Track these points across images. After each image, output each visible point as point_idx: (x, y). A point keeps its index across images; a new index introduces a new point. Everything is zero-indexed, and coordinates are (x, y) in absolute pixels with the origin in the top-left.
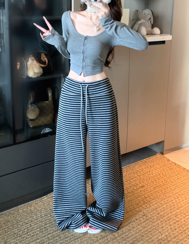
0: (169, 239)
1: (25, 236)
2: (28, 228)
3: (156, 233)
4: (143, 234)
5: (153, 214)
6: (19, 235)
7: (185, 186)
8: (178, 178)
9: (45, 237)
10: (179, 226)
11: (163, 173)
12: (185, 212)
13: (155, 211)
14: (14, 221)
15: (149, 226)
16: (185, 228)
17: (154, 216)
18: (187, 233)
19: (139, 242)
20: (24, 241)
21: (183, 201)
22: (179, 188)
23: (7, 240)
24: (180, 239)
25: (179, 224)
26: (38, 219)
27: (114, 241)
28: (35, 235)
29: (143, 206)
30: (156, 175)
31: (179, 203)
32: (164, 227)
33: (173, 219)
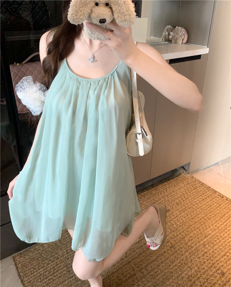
0: (199, 275)
1: (52, 277)
2: (54, 267)
3: (185, 268)
4: (172, 271)
5: (181, 244)
6: (46, 276)
8: (203, 198)
9: (72, 277)
10: (208, 258)
11: (187, 194)
12: (213, 241)
13: (182, 241)
14: (39, 259)
15: (177, 260)
16: (214, 260)
17: (182, 247)
18: (217, 267)
19: (169, 280)
20: (51, 283)
21: (210, 227)
23: (33, 283)
24: (210, 274)
25: (207, 256)
26: (65, 255)
28: (61, 275)
29: (171, 235)
30: (180, 196)
31: (205, 230)
32: (193, 261)
33: (201, 251)
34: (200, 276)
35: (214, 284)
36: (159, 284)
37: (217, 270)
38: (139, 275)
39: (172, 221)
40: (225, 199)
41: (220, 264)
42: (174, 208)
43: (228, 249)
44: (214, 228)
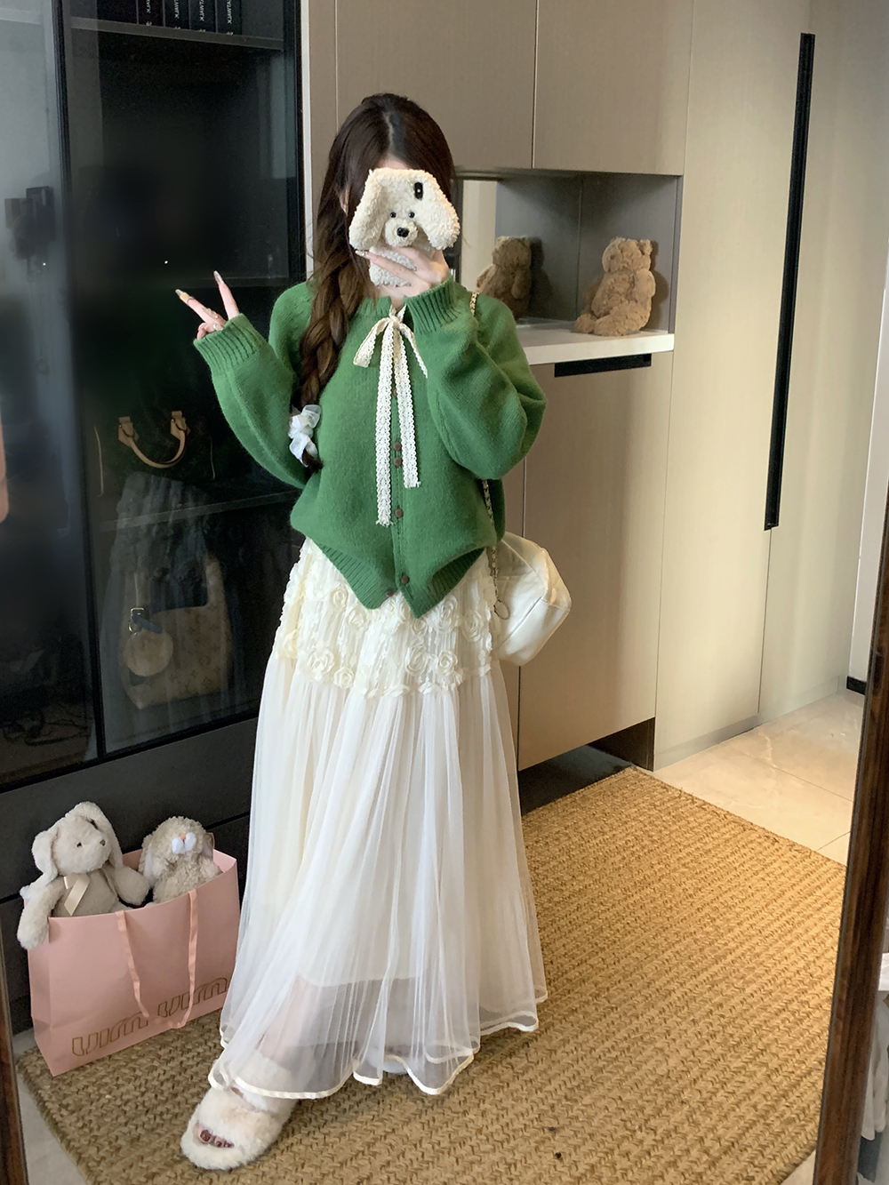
0: (695, 1072)
2: (174, 1076)
4: (601, 1064)
5: (631, 985)
7: (733, 877)
8: (705, 848)
10: (726, 1020)
11: (651, 836)
12: (742, 970)
13: (634, 976)
15: (619, 1031)
16: (747, 1026)
17: (633, 992)
18: (756, 1045)
19: (589, 1092)
21: (732, 930)
22: (712, 885)
24: (732, 1067)
25: (723, 1016)
27: (499, 1096)
29: (593, 961)
30: (626, 843)
31: (717, 941)
32: (673, 1032)
33: (701, 1001)
34: (698, 1074)
35: (747, 1094)
36: (556, 1107)
38: (486, 1081)
39: (596, 921)
41: (767, 1035)
42: (602, 881)
43: (796, 990)
44: (746, 933)
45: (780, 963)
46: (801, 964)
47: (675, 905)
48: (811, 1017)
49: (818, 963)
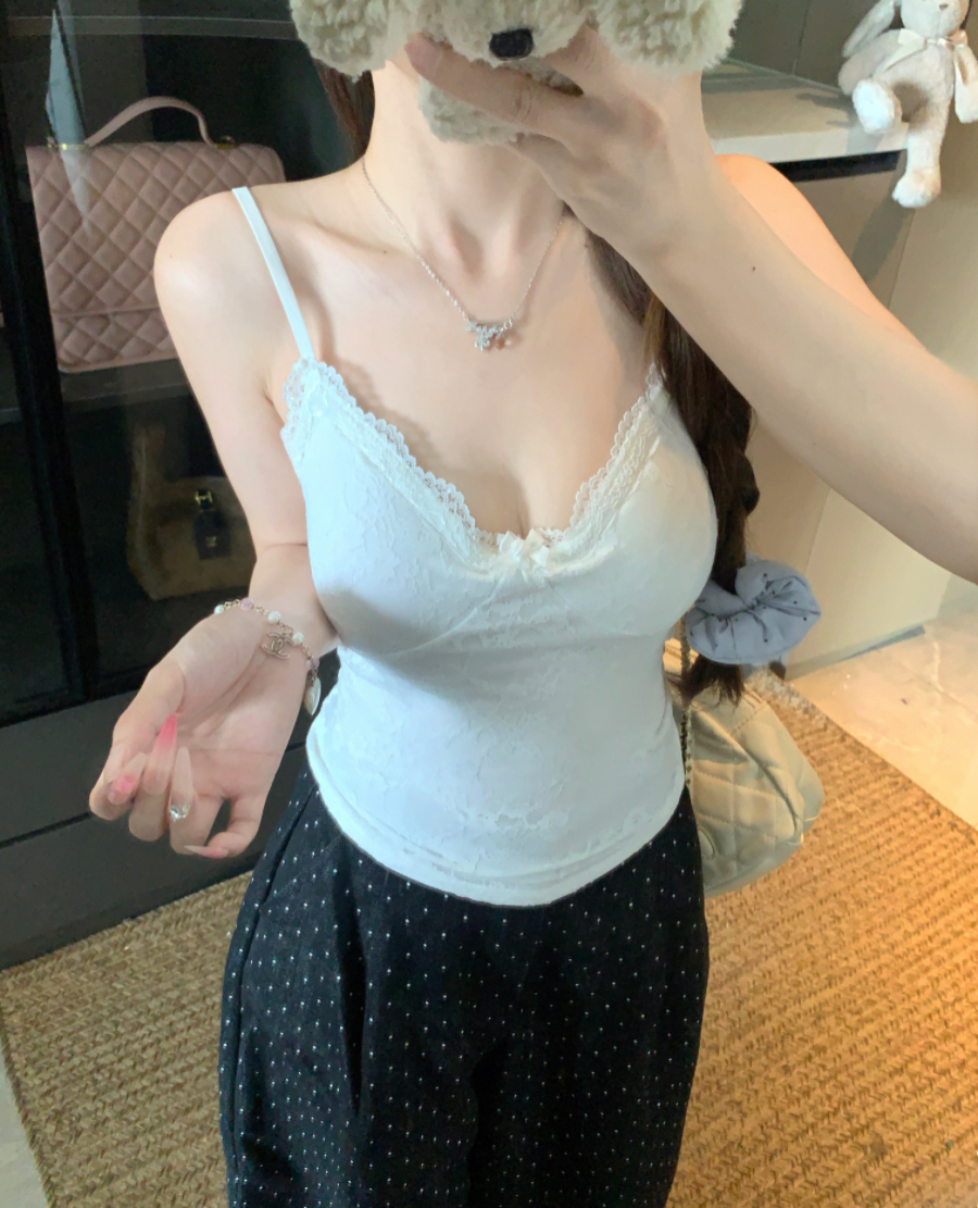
0: (773, 1144)
1: (145, 1082)
2: (159, 1041)
3: (716, 1106)
6: (119, 1078)
10: (827, 1074)
12: (859, 1002)
14: (100, 1002)
17: (719, 1013)
18: (858, 1116)
20: (138, 1109)
21: (858, 939)
25: (824, 1067)
26: (211, 995)
28: (186, 1080)
31: (836, 951)
32: (756, 1079)
33: (801, 1039)
34: (778, 1147)
35: (834, 1189)
37: (857, 1129)
40: (945, 824)
41: (874, 1105)
43: (922, 1042)
44: (873, 947)
45: (909, 997)
46: (937, 1003)
47: (793, 891)
48: (934, 1087)
49: (958, 1007)
